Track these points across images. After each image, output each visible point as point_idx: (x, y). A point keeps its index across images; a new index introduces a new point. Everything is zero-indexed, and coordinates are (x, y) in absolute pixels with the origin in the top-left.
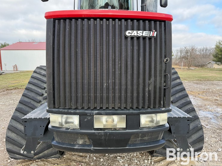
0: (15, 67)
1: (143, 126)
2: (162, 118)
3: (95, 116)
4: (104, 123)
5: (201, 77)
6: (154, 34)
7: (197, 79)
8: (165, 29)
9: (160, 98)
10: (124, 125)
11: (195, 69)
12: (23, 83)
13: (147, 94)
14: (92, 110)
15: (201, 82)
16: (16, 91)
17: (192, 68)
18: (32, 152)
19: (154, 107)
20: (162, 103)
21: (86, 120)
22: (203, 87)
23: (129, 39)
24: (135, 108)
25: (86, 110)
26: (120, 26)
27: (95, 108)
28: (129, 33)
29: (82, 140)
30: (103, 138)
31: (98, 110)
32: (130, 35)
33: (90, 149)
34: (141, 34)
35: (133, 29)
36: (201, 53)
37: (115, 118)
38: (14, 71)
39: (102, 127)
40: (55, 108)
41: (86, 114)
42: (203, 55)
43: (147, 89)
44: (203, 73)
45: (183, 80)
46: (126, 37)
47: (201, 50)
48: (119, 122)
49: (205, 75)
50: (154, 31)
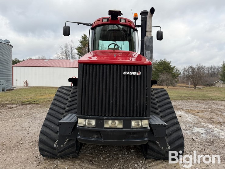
0: (26, 82)
1: (133, 127)
2: (145, 123)
3: (105, 120)
4: (110, 125)
5: (205, 97)
6: (139, 73)
7: (201, 98)
8: (146, 71)
9: (143, 110)
10: (121, 126)
11: (203, 88)
12: (35, 98)
13: (135, 108)
14: (103, 116)
15: (204, 101)
16: (30, 106)
17: (200, 87)
18: (62, 146)
19: (140, 116)
20: (145, 113)
21: (99, 122)
22: (204, 106)
23: (125, 76)
24: (128, 116)
25: (100, 116)
26: (120, 69)
27: (105, 116)
28: (125, 73)
29: (97, 136)
30: (109, 133)
31: (107, 116)
32: (126, 74)
33: (101, 141)
34: (132, 74)
35: (127, 71)
36: (209, 72)
37: (117, 122)
38: (24, 86)
39: (109, 127)
40: (81, 115)
41: (99, 119)
42: (211, 74)
43: (135, 105)
44: (209, 93)
45: (187, 99)
46: (124, 75)
47: (208, 69)
48: (119, 124)
49: (209, 95)
50: (139, 72)
